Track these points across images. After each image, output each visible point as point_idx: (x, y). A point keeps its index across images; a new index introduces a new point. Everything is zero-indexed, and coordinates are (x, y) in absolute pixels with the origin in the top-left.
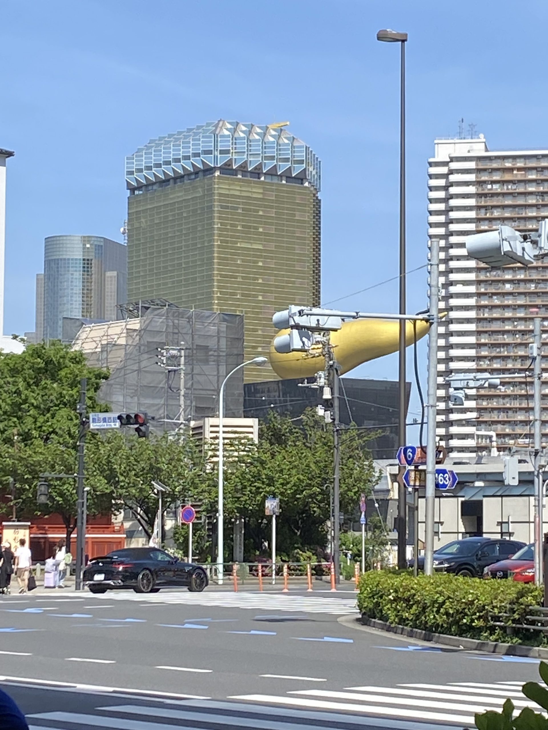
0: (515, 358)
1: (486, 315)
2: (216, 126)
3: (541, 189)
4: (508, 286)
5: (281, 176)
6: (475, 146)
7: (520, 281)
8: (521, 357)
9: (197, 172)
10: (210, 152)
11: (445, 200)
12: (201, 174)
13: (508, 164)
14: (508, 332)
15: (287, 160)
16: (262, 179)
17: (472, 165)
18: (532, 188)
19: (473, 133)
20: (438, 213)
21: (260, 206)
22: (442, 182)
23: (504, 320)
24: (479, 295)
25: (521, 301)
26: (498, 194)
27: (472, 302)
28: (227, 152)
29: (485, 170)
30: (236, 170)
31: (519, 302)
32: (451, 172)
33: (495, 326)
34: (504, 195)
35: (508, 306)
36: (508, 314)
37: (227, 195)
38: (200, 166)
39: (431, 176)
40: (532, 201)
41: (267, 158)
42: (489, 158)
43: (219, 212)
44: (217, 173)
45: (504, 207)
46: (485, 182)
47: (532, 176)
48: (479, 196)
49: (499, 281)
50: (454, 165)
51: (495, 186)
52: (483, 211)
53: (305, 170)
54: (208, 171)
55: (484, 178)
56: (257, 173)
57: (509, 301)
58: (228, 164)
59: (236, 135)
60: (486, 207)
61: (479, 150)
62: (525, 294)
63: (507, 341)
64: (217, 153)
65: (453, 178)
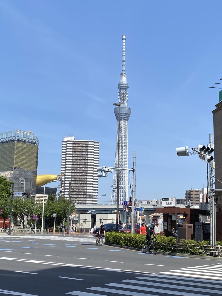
0: (79, 184)
1: (73, 174)
2: (16, 131)
3: (86, 148)
4: (78, 168)
5: (30, 143)
6: (72, 139)
7: (81, 167)
8: (80, 183)
9: (11, 141)
10: (14, 137)
11: (66, 150)
12: (12, 141)
13: (79, 143)
14: (78, 178)
15: (32, 139)
16: (26, 143)
17: (72, 142)
18: (84, 148)
19: (72, 136)
20: (64, 152)
21: (25, 149)
22: (65, 146)
23: (77, 175)
24: (72, 170)
25: (81, 172)
26: (77, 149)
27: (70, 171)
28: (18, 137)
29: (74, 144)
30: (20, 141)
31: (80, 172)
32: (67, 144)
33: (75, 177)
34: (78, 149)
35: (78, 173)
36: (78, 174)
37: (18, 146)
38: (12, 139)
39: (63, 144)
40: (84, 151)
41: (27, 138)
42: (75, 141)
43: (16, 150)
44: (16, 141)
45: (78, 152)
46: (74, 146)
47: (84, 145)
48: (73, 149)
49: (76, 167)
50: (68, 142)
51: (76, 147)
52: (74, 152)
53: (35, 142)
54: (14, 140)
55: (74, 145)
56: (25, 141)
57: (78, 171)
58: (19, 139)
59: (21, 133)
60: (74, 151)
61: (73, 140)
62: (82, 170)
63: (78, 180)
64: (16, 137)
65: (68, 145)
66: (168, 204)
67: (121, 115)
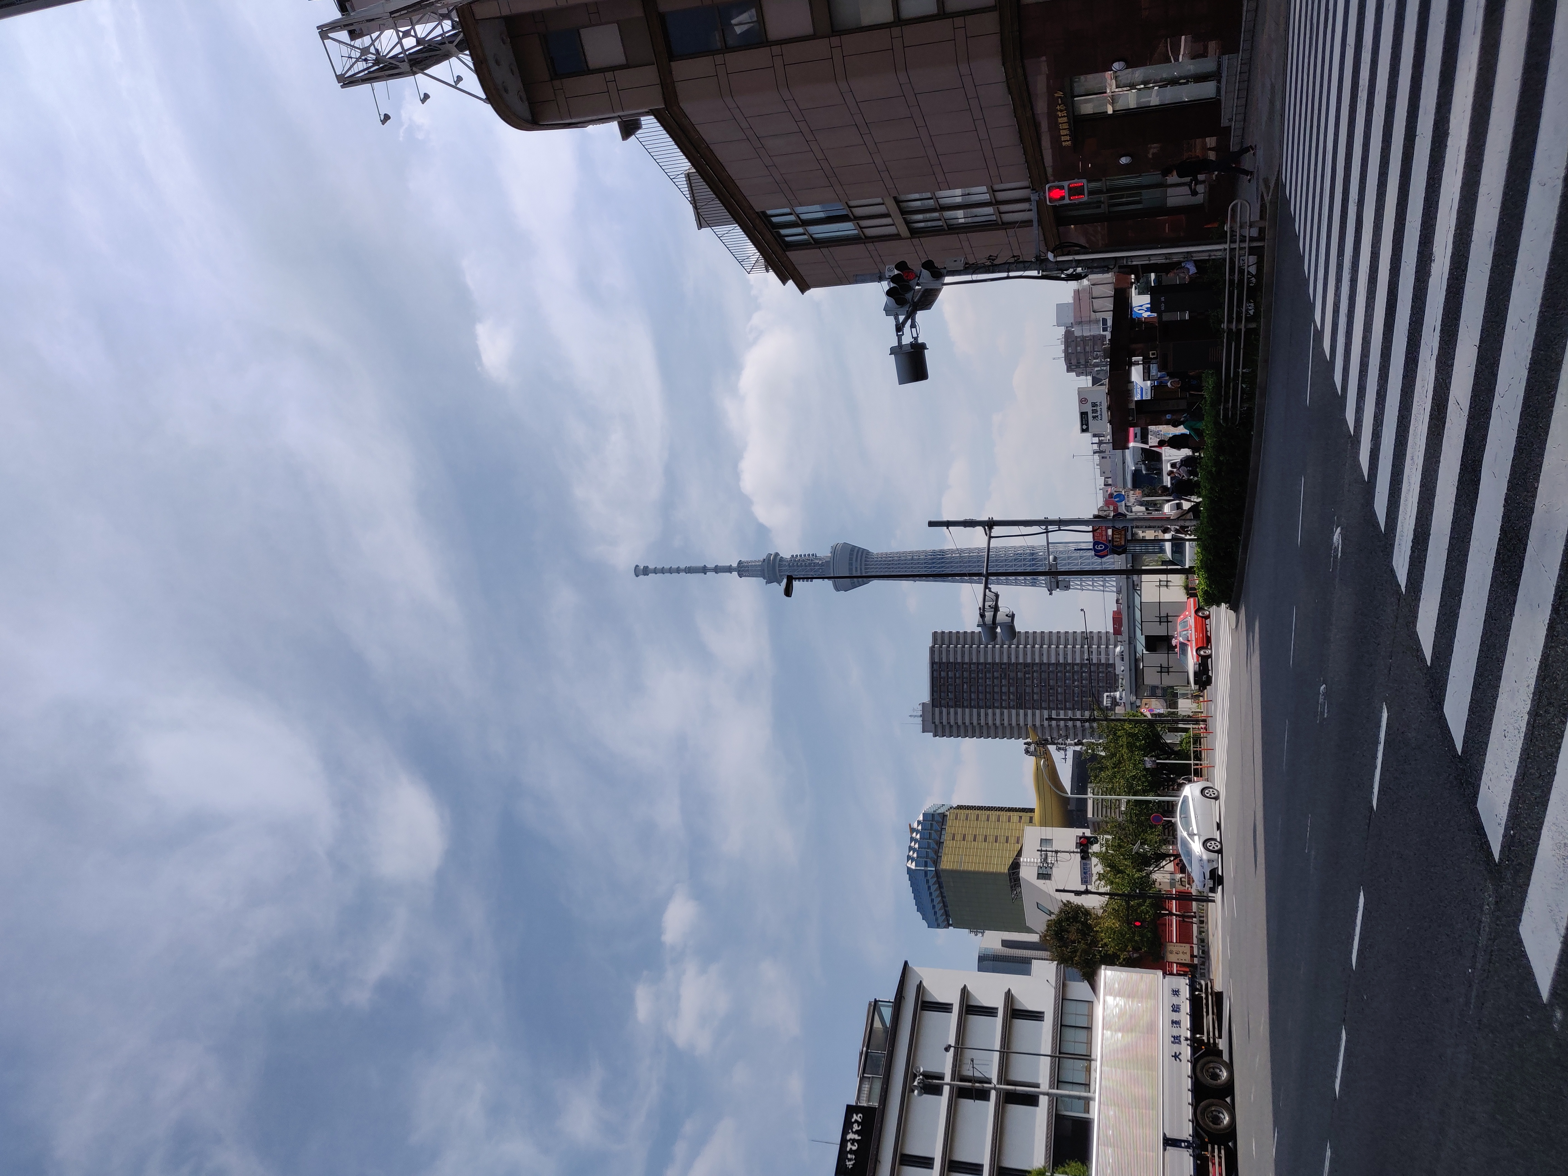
11: (959, 727)
17: (938, 711)
20: (967, 732)
26: (955, 695)
32: (941, 723)
34: (956, 692)
50: (937, 721)
65: (945, 722)
66: (1099, 413)
67: (854, 569)
